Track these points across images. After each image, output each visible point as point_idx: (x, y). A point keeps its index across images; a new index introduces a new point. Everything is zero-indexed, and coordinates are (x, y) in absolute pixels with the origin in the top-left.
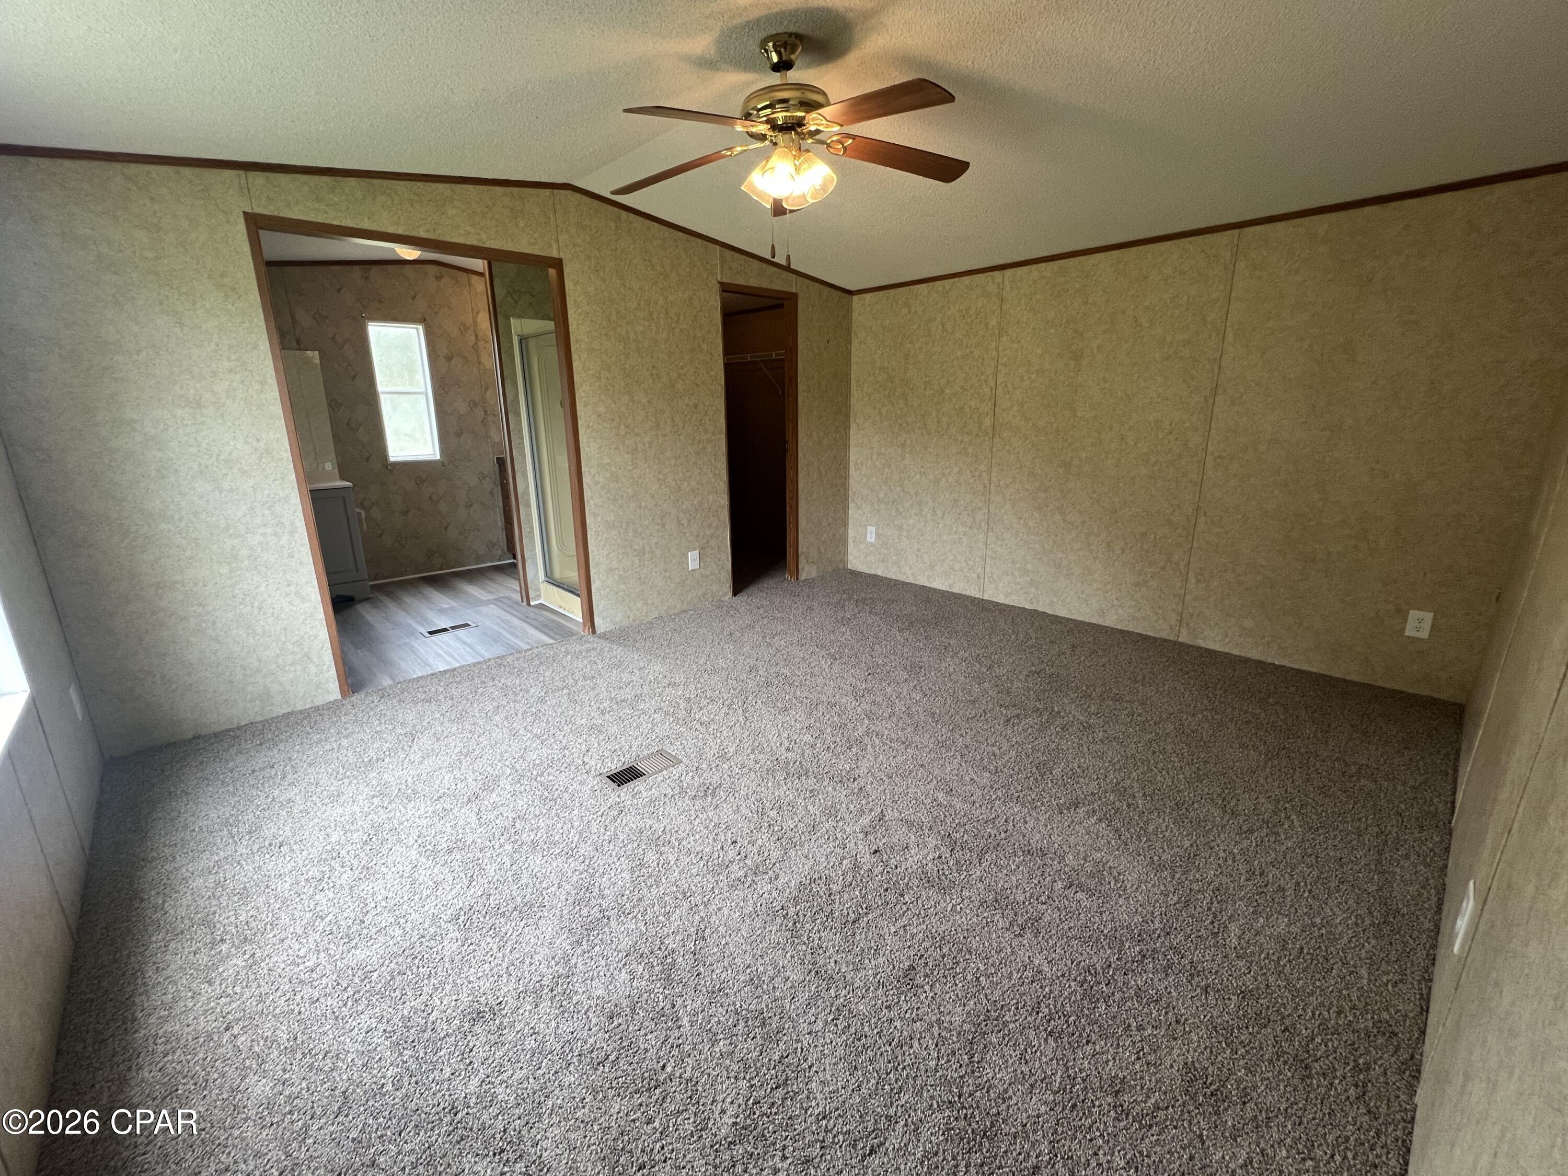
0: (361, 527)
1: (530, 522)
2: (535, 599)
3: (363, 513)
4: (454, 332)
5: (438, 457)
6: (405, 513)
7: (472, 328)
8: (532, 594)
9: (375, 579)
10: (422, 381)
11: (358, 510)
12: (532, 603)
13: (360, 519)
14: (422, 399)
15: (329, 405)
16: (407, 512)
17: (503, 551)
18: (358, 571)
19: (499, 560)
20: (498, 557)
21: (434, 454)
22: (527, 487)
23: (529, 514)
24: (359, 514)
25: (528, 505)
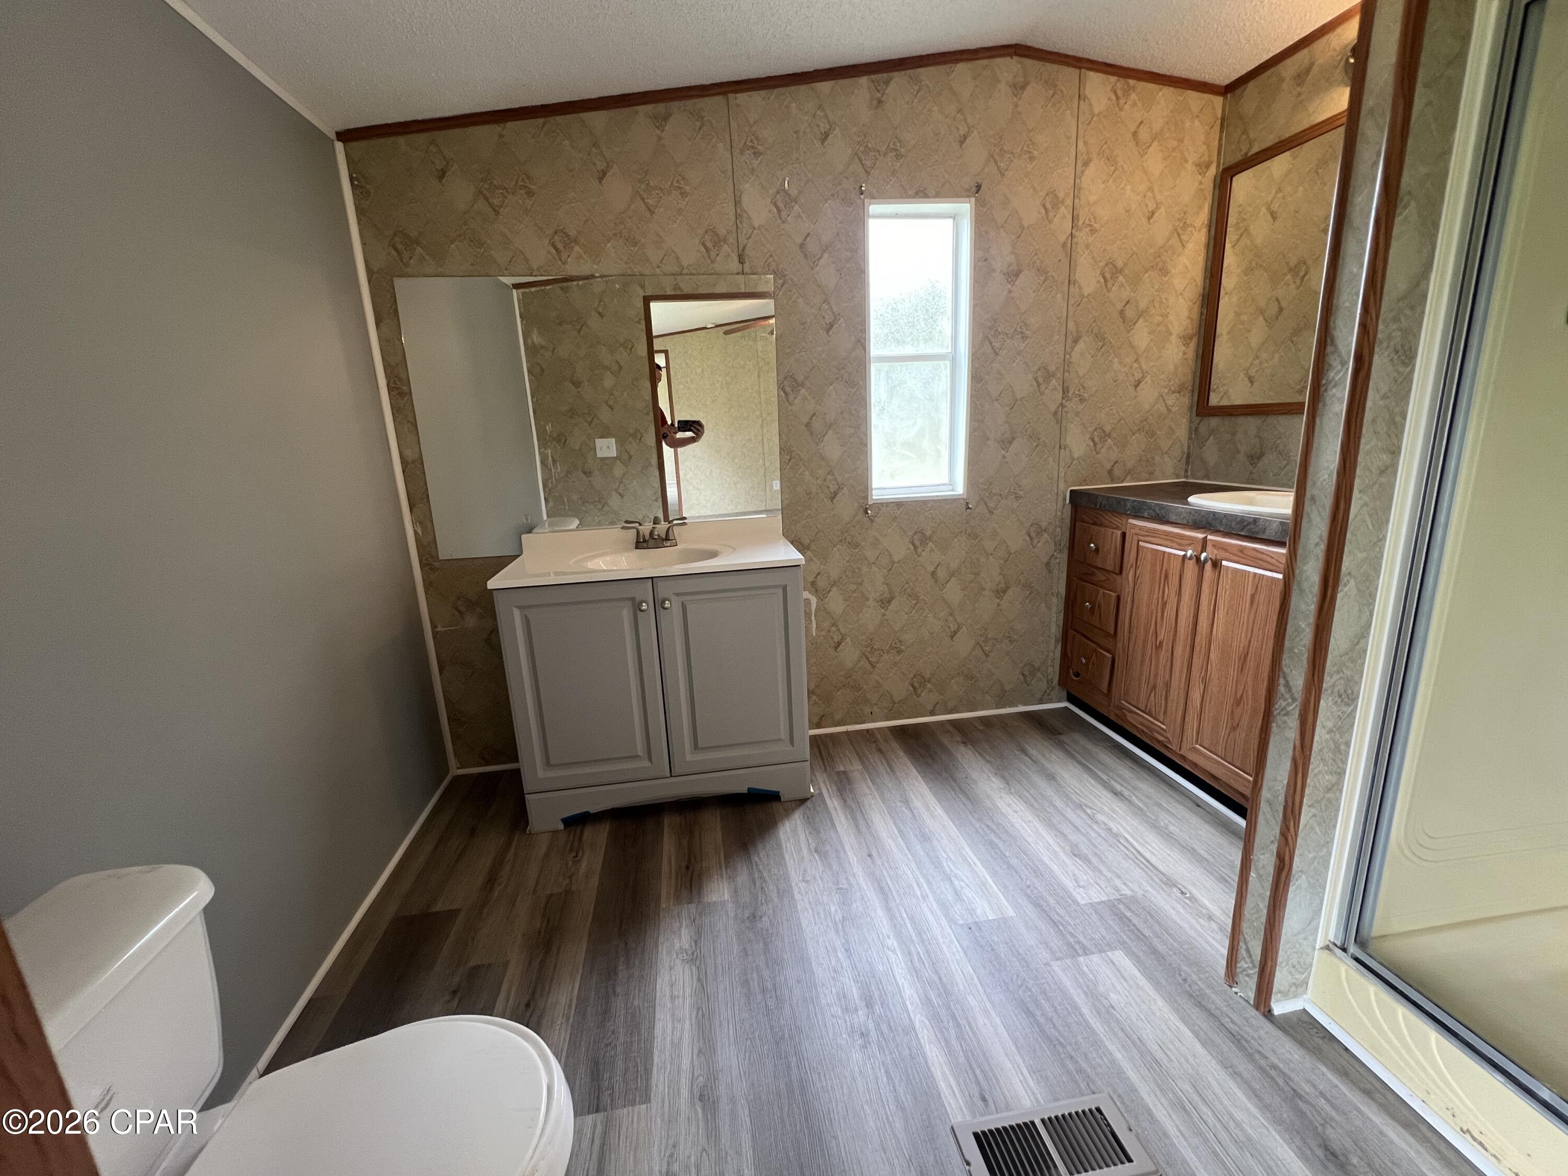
0: (808, 629)
1: (1340, 752)
2: (1286, 995)
3: (814, 600)
4: (1031, 214)
5: (960, 489)
6: (885, 602)
7: (1069, 202)
8: (1281, 978)
9: (819, 726)
10: (948, 331)
11: (806, 595)
12: (1280, 1008)
13: (807, 614)
14: (945, 369)
15: (781, 387)
16: (889, 602)
17: (1050, 681)
18: (792, 743)
19: (1041, 702)
20: (1038, 696)
21: (951, 483)
22: (1364, 633)
23: (1344, 727)
24: (808, 602)
25: (1349, 698)
